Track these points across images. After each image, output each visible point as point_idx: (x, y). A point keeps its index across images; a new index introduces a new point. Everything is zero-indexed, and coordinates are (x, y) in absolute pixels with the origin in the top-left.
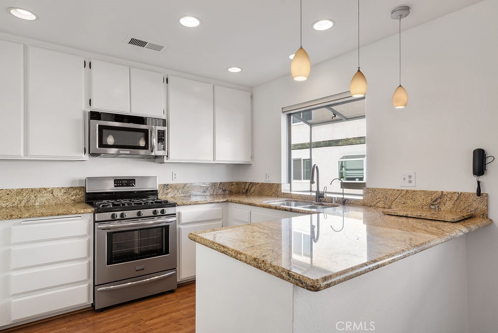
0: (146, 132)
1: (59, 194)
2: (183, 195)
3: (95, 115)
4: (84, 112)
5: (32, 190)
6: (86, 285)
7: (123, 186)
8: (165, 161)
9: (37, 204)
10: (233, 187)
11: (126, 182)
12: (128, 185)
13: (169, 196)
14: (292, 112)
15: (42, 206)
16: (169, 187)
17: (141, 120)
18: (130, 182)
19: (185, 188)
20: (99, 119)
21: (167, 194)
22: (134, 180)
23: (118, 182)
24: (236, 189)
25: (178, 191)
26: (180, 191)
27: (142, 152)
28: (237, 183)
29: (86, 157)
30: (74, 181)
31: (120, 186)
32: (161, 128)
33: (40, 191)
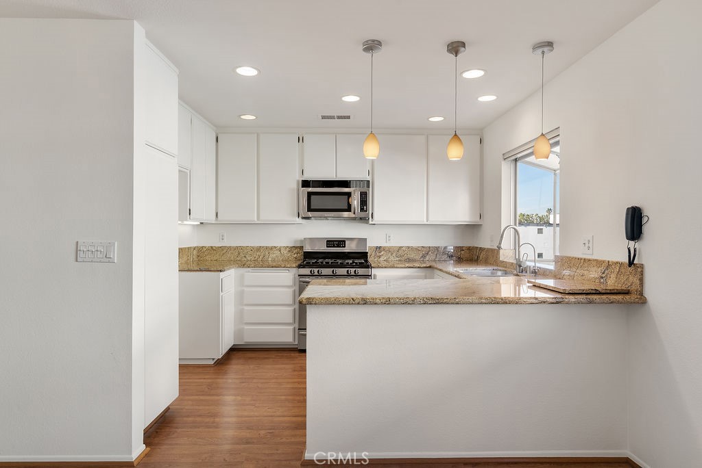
0: (349, 194)
1: (285, 252)
2: (398, 259)
3: (306, 184)
4: (298, 181)
5: (267, 248)
6: (292, 327)
7: (334, 247)
8: (370, 222)
9: (270, 259)
10: (462, 252)
11: (337, 243)
12: (338, 246)
13: (382, 259)
14: (519, 156)
15: (274, 260)
16: (382, 249)
17: (345, 184)
18: (341, 243)
19: (400, 252)
20: (309, 186)
21: (380, 257)
22: (344, 241)
23: (330, 243)
24: (467, 255)
25: (392, 254)
26: (394, 255)
27: (346, 214)
28: (469, 249)
29: (300, 220)
30: (296, 241)
31: (331, 247)
32: (364, 190)
33: (272, 248)
